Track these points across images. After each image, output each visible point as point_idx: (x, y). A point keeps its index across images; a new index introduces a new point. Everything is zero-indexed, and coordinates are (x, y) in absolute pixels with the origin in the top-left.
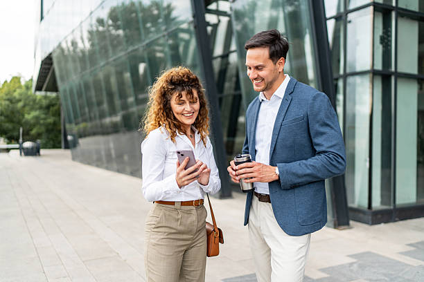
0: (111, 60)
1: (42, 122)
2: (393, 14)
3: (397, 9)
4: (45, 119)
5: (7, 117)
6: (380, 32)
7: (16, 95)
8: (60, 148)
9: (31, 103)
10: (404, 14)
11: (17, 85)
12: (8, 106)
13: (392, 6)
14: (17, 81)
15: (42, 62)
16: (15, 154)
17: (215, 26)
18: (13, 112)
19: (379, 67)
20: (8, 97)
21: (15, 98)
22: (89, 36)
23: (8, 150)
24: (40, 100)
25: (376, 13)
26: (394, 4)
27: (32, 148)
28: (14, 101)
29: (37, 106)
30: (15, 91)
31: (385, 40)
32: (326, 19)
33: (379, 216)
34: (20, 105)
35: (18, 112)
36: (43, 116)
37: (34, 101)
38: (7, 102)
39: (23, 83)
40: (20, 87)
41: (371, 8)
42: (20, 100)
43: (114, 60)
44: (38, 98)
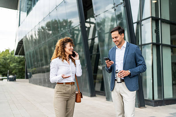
0: (47, 41)
1: (17, 68)
2: (160, 21)
3: (161, 19)
4: (18, 67)
5: (3, 66)
6: (154, 28)
7: (7, 57)
8: (24, 78)
9: (13, 60)
10: (164, 21)
11: (8, 53)
12: (3, 61)
13: (159, 18)
14: (7, 51)
15: (18, 43)
16: (5, 81)
17: (89, 28)
18: (5, 64)
19: (155, 41)
20: (4, 57)
21: (6, 58)
22: (38, 33)
23: (2, 79)
24: (17, 59)
25: (153, 21)
26: (160, 17)
27: (13, 78)
28: (6, 59)
29: (15, 61)
30: (7, 55)
31: (157, 31)
32: (133, 23)
33: (157, 103)
34: (8, 61)
35: (7, 64)
36: (17, 65)
37: (14, 59)
38: (3, 60)
39: (10, 52)
40: (9, 54)
41: (151, 19)
42: (8, 59)
43: (48, 41)
44: (16, 58)
